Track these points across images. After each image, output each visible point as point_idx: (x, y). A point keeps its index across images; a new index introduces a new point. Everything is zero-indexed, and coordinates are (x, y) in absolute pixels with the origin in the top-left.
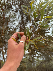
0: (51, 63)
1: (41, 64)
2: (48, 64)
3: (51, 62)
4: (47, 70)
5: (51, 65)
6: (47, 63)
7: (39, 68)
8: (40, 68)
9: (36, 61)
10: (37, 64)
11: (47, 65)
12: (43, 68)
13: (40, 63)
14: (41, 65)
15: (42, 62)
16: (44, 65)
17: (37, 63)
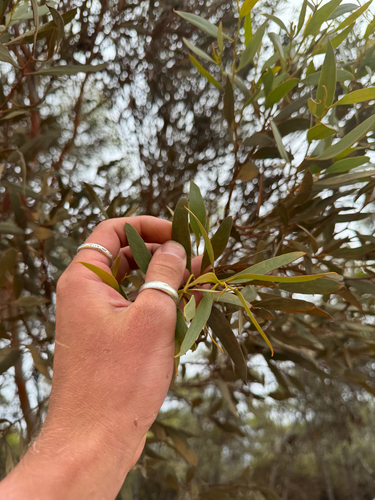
0: (354, 447)
1: (289, 448)
2: (338, 451)
3: (355, 434)
4: (330, 491)
5: (358, 461)
6: (324, 441)
7: (272, 477)
8: (278, 478)
9: (252, 433)
10: (257, 454)
11: (327, 456)
12: (301, 480)
13: (278, 442)
14: (286, 458)
15: (292, 440)
16: (307, 458)
17: (257, 446)
